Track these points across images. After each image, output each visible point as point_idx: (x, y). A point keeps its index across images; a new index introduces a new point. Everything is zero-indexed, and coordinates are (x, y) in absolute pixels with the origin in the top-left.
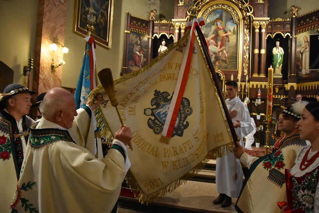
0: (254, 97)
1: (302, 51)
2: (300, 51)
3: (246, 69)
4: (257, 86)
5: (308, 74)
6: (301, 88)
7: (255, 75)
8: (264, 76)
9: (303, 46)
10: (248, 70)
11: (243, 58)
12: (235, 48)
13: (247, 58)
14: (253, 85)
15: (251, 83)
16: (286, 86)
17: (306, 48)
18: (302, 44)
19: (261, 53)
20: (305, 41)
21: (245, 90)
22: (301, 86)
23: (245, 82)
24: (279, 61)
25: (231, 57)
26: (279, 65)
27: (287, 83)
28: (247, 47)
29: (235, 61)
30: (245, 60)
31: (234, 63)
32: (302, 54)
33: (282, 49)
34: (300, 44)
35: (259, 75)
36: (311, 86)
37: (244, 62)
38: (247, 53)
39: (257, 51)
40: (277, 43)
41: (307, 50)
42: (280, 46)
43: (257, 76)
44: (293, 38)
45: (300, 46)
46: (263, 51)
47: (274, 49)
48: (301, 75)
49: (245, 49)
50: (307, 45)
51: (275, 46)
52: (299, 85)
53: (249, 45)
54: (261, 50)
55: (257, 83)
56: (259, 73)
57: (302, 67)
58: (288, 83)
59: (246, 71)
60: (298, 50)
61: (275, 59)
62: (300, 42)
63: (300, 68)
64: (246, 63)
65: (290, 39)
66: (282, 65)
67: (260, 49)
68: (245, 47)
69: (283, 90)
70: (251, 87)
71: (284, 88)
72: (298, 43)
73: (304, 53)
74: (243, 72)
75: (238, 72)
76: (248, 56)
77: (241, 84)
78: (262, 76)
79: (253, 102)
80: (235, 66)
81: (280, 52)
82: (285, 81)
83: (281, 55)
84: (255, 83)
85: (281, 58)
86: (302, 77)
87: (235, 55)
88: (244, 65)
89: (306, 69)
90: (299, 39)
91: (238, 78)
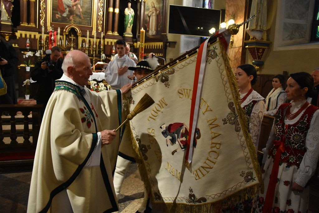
0: (109, 54)
1: (149, 15)
2: (148, 15)
3: (100, 26)
4: (111, 43)
5: (154, 35)
6: (148, 47)
7: (110, 33)
8: (117, 34)
9: (151, 10)
10: (102, 27)
11: (98, 15)
12: (90, 4)
13: (102, 16)
14: (108, 42)
15: (106, 40)
16: (135, 44)
17: (153, 13)
18: (150, 9)
19: (115, 12)
20: (152, 6)
21: (100, 47)
22: (148, 45)
23: (100, 39)
24: (130, 21)
25: (86, 13)
26: (130, 25)
27: (136, 42)
28: (101, 4)
29: (89, 17)
30: (100, 17)
31: (88, 19)
32: (149, 17)
33: (133, 10)
34: (148, 8)
35: (113, 33)
36: (156, 46)
37: (99, 19)
38: (101, 10)
39: (111, 10)
40: (129, 4)
41: (154, 14)
42: (132, 7)
43: (111, 34)
44: (142, 2)
45: (148, 9)
46: (117, 11)
47: (126, 10)
48: (148, 36)
49: (100, 6)
50: (154, 10)
51: (127, 7)
52: (147, 44)
53: (104, 3)
54: (115, 9)
55: (111, 40)
56: (113, 31)
57: (149, 28)
58: (138, 42)
59: (100, 28)
60: (146, 13)
61: (127, 19)
62: (148, 7)
63: (148, 29)
64: (101, 20)
65: (140, 2)
66: (132, 25)
67: (114, 7)
68: (99, 4)
69: (132, 47)
70: (106, 43)
71: (134, 46)
72: (146, 7)
73: (151, 16)
74: (97, 29)
75: (92, 28)
76: (102, 13)
77: (96, 41)
78: (116, 34)
79: (107, 58)
80: (89, 22)
81: (131, 13)
82: (135, 40)
83: (132, 16)
84: (110, 40)
85: (132, 19)
86: (149, 37)
87: (89, 11)
88: (98, 22)
89: (153, 31)
90: (147, 4)
91: (92, 34)
